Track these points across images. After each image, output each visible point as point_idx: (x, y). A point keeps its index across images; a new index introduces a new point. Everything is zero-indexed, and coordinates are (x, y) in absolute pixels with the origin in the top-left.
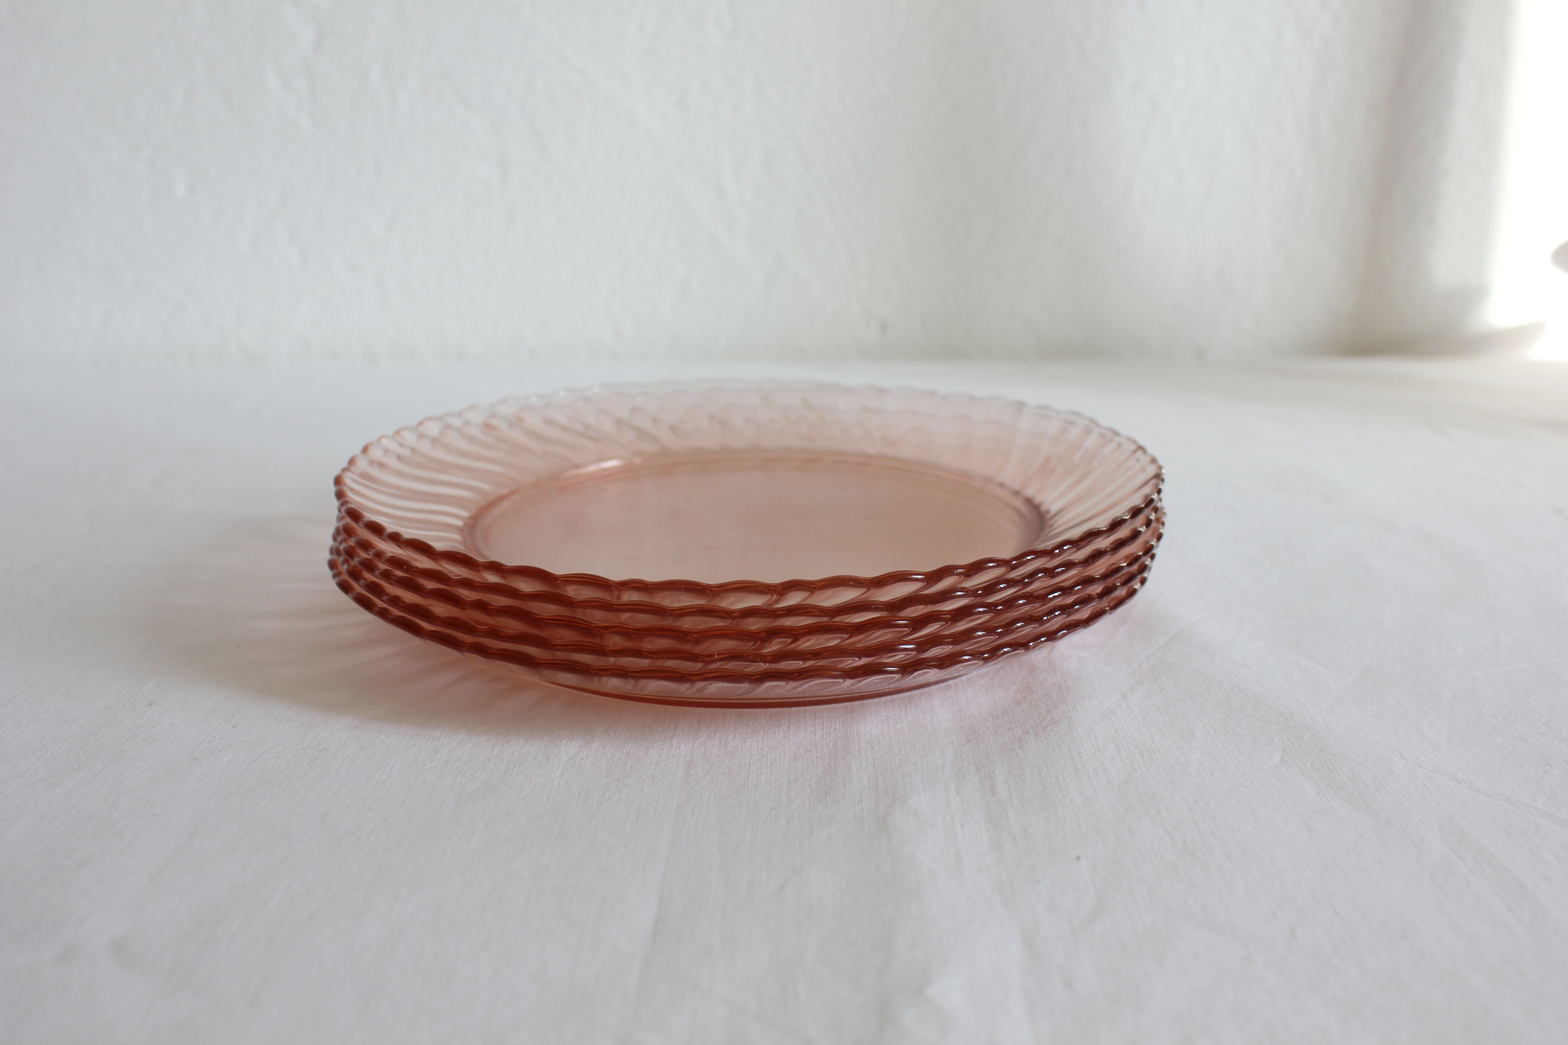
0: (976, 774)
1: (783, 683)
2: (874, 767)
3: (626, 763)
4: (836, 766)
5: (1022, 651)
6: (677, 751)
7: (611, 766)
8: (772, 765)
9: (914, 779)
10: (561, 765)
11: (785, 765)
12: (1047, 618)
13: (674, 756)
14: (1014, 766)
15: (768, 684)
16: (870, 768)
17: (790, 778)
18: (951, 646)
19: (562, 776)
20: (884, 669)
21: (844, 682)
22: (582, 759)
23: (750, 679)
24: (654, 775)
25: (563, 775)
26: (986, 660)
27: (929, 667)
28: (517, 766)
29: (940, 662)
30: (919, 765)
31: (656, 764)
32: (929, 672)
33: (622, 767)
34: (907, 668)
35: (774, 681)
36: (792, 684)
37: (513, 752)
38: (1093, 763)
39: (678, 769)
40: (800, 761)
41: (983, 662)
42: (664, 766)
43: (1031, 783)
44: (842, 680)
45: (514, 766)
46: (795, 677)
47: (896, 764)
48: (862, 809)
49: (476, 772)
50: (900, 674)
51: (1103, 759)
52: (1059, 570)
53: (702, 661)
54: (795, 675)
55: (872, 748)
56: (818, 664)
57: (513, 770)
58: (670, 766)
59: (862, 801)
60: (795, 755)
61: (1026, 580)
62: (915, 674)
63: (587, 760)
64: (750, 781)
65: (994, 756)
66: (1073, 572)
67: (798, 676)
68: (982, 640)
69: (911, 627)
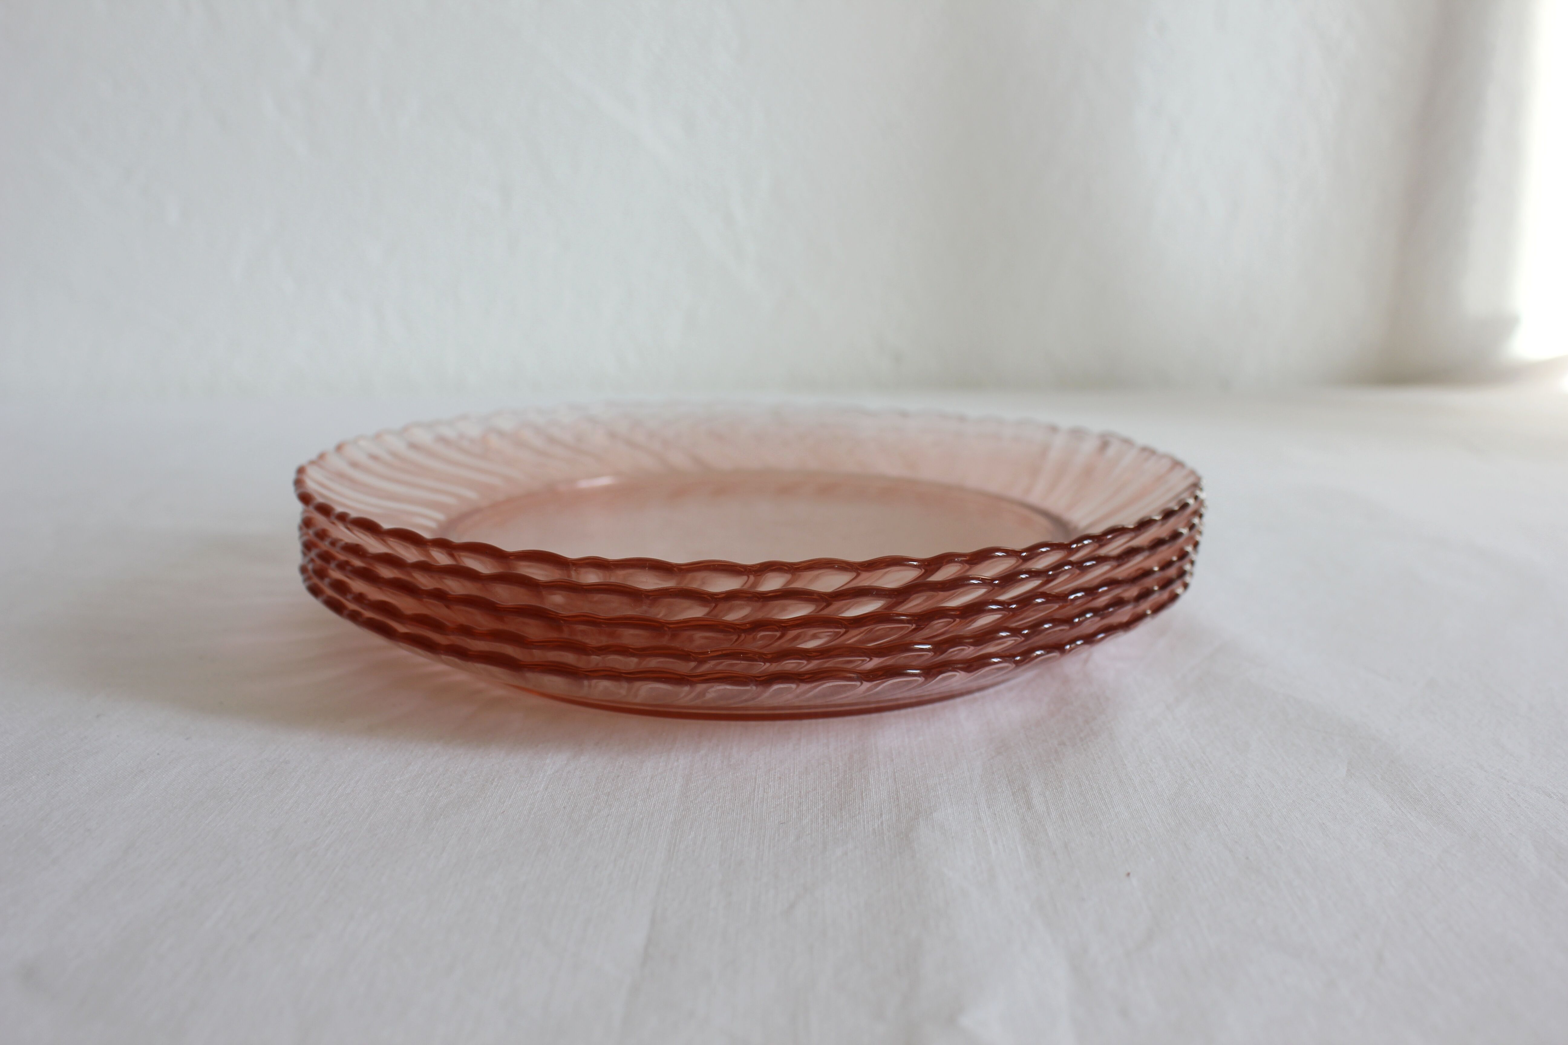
0: (1009, 787)
1: (793, 686)
2: (895, 779)
3: (618, 776)
4: (851, 779)
5: (1056, 654)
6: (676, 764)
7: (601, 779)
8: (780, 778)
9: (940, 793)
10: (546, 778)
11: (795, 779)
12: (1079, 620)
13: (671, 769)
14: (1051, 778)
15: (776, 687)
16: (890, 781)
17: (801, 792)
18: (972, 648)
19: (546, 789)
20: (905, 671)
21: (860, 686)
22: (569, 772)
23: (757, 681)
24: (649, 788)
25: (547, 787)
26: (1017, 663)
27: (954, 670)
28: (496, 779)
29: (967, 665)
30: (945, 778)
31: (652, 778)
32: (955, 676)
33: (613, 780)
34: (931, 671)
35: (782, 683)
36: (804, 687)
37: (493, 765)
38: (1139, 775)
39: (675, 783)
40: (812, 774)
41: (1014, 665)
42: (661, 780)
43: (1071, 796)
44: (858, 683)
45: (493, 780)
46: (806, 679)
47: (919, 777)
48: (882, 823)
49: (451, 785)
50: (924, 677)
51: (1149, 770)
52: (1088, 564)
53: (695, 660)
54: (806, 676)
55: (892, 760)
56: (826, 665)
57: (492, 784)
58: (666, 780)
59: (881, 815)
60: (806, 768)
61: (1051, 573)
62: (940, 677)
63: (575, 773)
64: (756, 794)
65: (1028, 768)
66: (1105, 568)
67: (809, 678)
68: (1006, 641)
69: (915, 623)
